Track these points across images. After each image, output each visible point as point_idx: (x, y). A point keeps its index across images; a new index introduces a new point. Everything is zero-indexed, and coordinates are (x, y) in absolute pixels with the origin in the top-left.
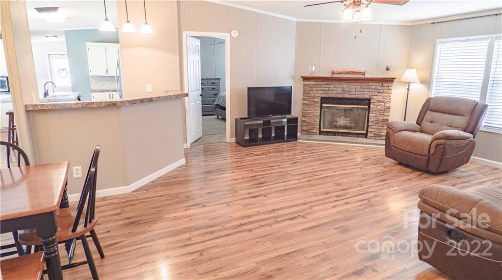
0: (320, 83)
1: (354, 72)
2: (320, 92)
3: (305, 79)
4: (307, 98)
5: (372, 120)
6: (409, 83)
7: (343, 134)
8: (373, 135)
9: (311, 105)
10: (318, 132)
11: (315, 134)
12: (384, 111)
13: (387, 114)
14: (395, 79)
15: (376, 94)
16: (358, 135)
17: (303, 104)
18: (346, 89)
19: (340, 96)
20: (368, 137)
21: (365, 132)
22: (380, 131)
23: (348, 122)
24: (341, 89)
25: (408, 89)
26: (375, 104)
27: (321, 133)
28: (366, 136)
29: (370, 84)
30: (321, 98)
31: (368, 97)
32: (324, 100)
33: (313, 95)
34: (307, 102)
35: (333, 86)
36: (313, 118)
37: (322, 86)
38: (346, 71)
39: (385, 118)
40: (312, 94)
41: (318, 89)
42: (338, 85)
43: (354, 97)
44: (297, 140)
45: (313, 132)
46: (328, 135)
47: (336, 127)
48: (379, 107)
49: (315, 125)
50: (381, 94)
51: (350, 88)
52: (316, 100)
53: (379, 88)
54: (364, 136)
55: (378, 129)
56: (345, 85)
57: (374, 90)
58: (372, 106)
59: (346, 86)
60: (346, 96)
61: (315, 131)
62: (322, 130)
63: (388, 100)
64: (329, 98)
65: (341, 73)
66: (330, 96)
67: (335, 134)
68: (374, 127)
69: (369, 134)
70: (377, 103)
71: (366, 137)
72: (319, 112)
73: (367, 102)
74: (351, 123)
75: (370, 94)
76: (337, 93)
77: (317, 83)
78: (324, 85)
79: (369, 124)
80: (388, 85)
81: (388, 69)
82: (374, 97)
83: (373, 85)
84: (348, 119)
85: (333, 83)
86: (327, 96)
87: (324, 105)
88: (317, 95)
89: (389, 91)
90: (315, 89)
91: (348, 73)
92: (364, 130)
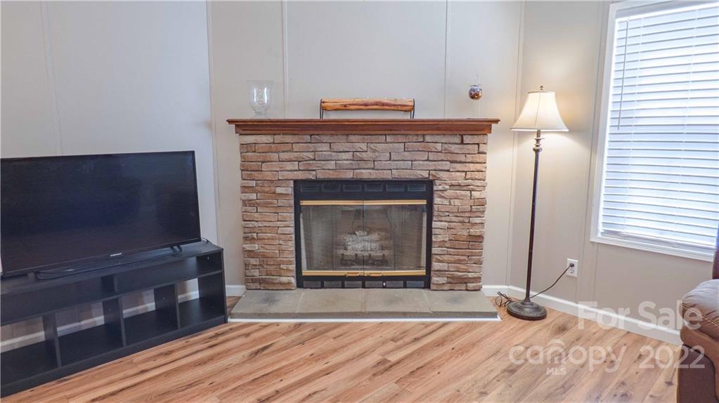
0: (288, 139)
1: (383, 104)
2: (289, 166)
3: (243, 127)
4: (253, 183)
5: (440, 238)
6: (539, 133)
7: (364, 282)
8: (444, 280)
9: (266, 205)
10: (293, 280)
11: (286, 287)
12: (471, 211)
13: (477, 220)
14: (496, 121)
15: (447, 165)
16: (405, 282)
17: (245, 203)
18: (364, 155)
19: (349, 175)
20: (433, 287)
21: (423, 272)
22: (462, 267)
23: (374, 245)
24: (349, 156)
25: (537, 151)
26: (446, 194)
27: (302, 282)
28: (425, 282)
29: (428, 138)
30: (296, 182)
31: (425, 174)
32: (305, 189)
33: (269, 176)
34: (253, 196)
35: (325, 147)
36: (276, 242)
37: (296, 147)
38: (357, 101)
39: (474, 231)
40: (268, 172)
41: (284, 156)
42: (341, 144)
43: (387, 175)
44: (225, 322)
45: (281, 284)
46: (322, 287)
47: (345, 262)
48: (457, 202)
49: (284, 263)
50: (459, 167)
51: (374, 151)
52: (279, 190)
53: (454, 148)
54: (422, 283)
55: (459, 262)
56: (359, 144)
57: (442, 156)
58: (437, 200)
59: (364, 146)
60: (366, 174)
61: (284, 279)
62: (306, 272)
63: (478, 183)
64: (318, 182)
65: (345, 108)
66: (321, 175)
67: (342, 282)
68: (446, 258)
69: (435, 279)
70: (450, 193)
71: (427, 285)
72: (292, 224)
73: (424, 188)
74: (382, 248)
75: (431, 165)
76: (339, 168)
77: (278, 138)
78: (301, 146)
79: (435, 250)
80: (476, 139)
81: (474, 95)
82: (442, 174)
83: (438, 142)
84: (375, 236)
85: (325, 139)
86: (311, 176)
87: (304, 203)
88: (281, 175)
89: (479, 158)
90: (275, 156)
91: (366, 106)
92: (419, 267)
